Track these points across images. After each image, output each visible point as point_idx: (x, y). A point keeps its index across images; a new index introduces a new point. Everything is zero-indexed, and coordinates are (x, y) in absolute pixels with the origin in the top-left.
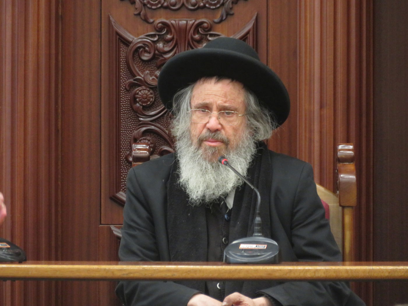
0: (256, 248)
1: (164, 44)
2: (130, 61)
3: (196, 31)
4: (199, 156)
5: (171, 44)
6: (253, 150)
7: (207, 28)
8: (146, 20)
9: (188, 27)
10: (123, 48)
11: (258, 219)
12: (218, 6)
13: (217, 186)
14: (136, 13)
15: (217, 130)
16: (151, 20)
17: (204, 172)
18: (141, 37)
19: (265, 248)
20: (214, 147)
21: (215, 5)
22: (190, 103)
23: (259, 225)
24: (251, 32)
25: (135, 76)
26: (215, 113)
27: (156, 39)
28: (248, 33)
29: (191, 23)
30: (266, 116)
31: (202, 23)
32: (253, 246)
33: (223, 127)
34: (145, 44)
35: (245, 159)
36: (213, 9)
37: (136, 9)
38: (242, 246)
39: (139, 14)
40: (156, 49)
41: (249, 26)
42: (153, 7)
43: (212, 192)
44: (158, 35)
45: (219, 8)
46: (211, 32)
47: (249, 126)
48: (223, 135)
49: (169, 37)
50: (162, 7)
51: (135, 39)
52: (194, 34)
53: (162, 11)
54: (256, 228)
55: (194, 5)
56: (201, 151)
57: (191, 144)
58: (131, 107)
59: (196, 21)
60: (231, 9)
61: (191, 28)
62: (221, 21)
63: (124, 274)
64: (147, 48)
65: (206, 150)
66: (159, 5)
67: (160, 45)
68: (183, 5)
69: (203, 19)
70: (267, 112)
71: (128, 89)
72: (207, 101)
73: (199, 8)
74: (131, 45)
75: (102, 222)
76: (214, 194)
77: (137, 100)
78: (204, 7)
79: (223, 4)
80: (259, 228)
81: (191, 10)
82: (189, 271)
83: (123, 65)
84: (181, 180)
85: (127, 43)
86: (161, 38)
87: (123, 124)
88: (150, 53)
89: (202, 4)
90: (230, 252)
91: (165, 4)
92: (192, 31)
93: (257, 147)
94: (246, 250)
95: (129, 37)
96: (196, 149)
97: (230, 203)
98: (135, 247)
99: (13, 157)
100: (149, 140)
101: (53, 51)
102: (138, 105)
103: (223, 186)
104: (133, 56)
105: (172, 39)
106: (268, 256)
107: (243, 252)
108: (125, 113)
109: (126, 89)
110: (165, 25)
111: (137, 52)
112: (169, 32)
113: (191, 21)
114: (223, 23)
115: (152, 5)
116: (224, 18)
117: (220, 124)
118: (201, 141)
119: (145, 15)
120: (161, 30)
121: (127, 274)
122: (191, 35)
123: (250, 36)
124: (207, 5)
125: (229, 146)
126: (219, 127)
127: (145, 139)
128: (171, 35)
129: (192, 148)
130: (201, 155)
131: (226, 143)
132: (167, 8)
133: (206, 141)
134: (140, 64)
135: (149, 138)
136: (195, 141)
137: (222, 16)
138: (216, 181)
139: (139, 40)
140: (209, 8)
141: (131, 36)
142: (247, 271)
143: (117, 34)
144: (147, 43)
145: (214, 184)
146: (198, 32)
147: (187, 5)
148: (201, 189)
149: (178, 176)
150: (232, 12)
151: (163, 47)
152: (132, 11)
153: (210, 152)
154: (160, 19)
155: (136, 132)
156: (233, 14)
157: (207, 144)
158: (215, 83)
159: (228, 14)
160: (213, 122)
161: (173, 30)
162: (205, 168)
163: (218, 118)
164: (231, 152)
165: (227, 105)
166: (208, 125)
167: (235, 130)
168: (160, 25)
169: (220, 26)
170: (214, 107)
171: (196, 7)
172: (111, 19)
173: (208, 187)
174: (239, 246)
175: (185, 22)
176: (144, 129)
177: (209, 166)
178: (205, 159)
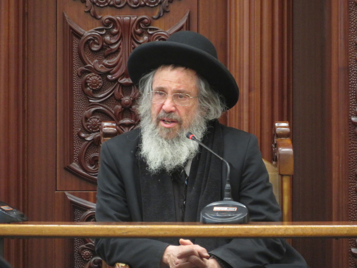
0: (228, 210)
1: (111, 37)
2: (82, 52)
3: (138, 26)
4: (156, 134)
5: (117, 37)
6: (204, 128)
7: (147, 23)
8: (95, 17)
9: (131, 22)
10: (76, 40)
11: (228, 186)
12: (157, 4)
14: (87, 10)
15: (171, 112)
16: (100, 17)
18: (90, 31)
19: (236, 210)
21: (154, 3)
23: (228, 191)
24: (185, 27)
25: (85, 64)
27: (104, 32)
28: (182, 26)
29: (133, 19)
31: (144, 19)
32: (225, 209)
34: (94, 37)
36: (152, 7)
37: (87, 7)
39: (89, 12)
40: (104, 41)
41: (183, 22)
42: (101, 6)
44: (106, 29)
45: (157, 6)
46: (151, 27)
47: (200, 108)
48: (176, 115)
49: (115, 30)
50: (109, 5)
51: (86, 32)
52: (137, 29)
53: (109, 9)
55: (136, 4)
56: (158, 130)
57: (151, 122)
58: (83, 90)
59: (138, 17)
60: (167, 7)
62: (159, 17)
64: (96, 41)
66: (107, 4)
67: (108, 38)
68: (127, 3)
69: (144, 15)
71: (80, 75)
72: (163, 86)
73: (141, 6)
74: (83, 38)
75: (58, 189)
77: (88, 84)
78: (145, 5)
79: (160, 3)
80: (229, 193)
81: (134, 8)
83: (75, 55)
84: (142, 153)
85: (79, 36)
86: (109, 32)
87: (75, 105)
88: (98, 44)
89: (143, 3)
90: (206, 214)
91: (112, 3)
92: (134, 26)
94: (220, 212)
95: (80, 30)
96: (154, 127)
97: (188, 171)
100: (98, 119)
102: (88, 88)
103: (178, 158)
104: (84, 47)
105: (117, 33)
106: (239, 217)
107: (217, 213)
108: (77, 96)
109: (78, 75)
110: (112, 21)
111: (88, 44)
112: (115, 26)
113: (133, 17)
114: (159, 20)
115: (101, 3)
116: (162, 15)
118: (158, 120)
119: (94, 13)
120: (108, 24)
122: (134, 29)
124: (147, 4)
125: (182, 126)
127: (94, 119)
128: (116, 29)
129: (151, 126)
132: (113, 6)
134: (90, 54)
135: (98, 117)
136: (154, 119)
137: (160, 13)
139: (89, 34)
140: (149, 6)
141: (83, 30)
143: (71, 28)
144: (95, 36)
145: (170, 156)
146: (140, 27)
147: (130, 4)
148: (158, 161)
151: (110, 39)
152: (83, 9)
154: (106, 16)
155: (86, 112)
156: (169, 11)
158: (171, 70)
159: (165, 12)
160: (168, 104)
161: (118, 25)
164: (184, 130)
168: (107, 20)
171: (138, 5)
172: (66, 15)
174: (213, 208)
175: (128, 18)
176: (93, 109)
177: (165, 142)
178: (161, 137)
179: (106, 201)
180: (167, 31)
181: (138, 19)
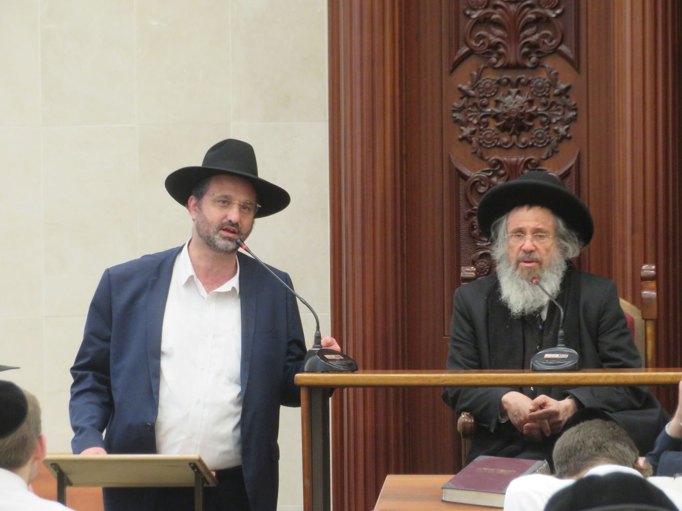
0: (559, 357)
1: (498, 178)
2: (469, 194)
3: (526, 167)
4: (517, 276)
5: (505, 178)
6: (564, 267)
7: (535, 163)
8: (482, 157)
9: (519, 163)
10: (462, 182)
11: (561, 332)
12: (545, 144)
13: (535, 301)
14: (473, 151)
15: (532, 251)
16: (486, 158)
17: (523, 289)
18: (477, 172)
19: (567, 357)
20: (530, 268)
21: (542, 143)
22: (506, 229)
23: (562, 337)
24: (574, 167)
25: (473, 207)
26: (529, 236)
27: (490, 174)
28: (571, 168)
29: (521, 159)
30: (573, 236)
31: (531, 160)
32: (557, 356)
33: (537, 249)
34: (481, 179)
35: (558, 275)
36: (540, 147)
37: (473, 148)
38: (547, 356)
39: (475, 153)
40: (491, 183)
41: (572, 162)
42: (488, 146)
43: (530, 306)
44: (493, 171)
45: (545, 146)
46: (539, 168)
47: (560, 246)
48: (536, 255)
49: (502, 172)
50: (496, 146)
51: (473, 174)
52: (524, 169)
53: (496, 150)
54: (560, 339)
55: (524, 144)
56: (518, 272)
57: (510, 266)
58: (470, 233)
59: (525, 158)
60: (556, 147)
61: (521, 163)
62: (548, 158)
63: (439, 382)
64: (483, 182)
65: (522, 270)
66: (493, 145)
67: (494, 179)
68: (514, 144)
69: (532, 156)
70: (574, 233)
71: (466, 217)
72: (521, 226)
73: (528, 146)
74: (469, 180)
75: (446, 334)
76: (532, 307)
77: (475, 227)
78: (532, 146)
79: (549, 143)
80: (562, 340)
81: (520, 148)
82: (496, 378)
83: (462, 197)
84: (503, 297)
85: (465, 178)
86: (495, 173)
87: (463, 248)
88: (485, 186)
89: (530, 143)
90: (536, 361)
91: (499, 144)
92: (522, 167)
93: (567, 264)
94: (549, 359)
95: (467, 172)
96: (513, 270)
97: (544, 315)
98: (459, 358)
99: (363, 278)
100: (485, 263)
101: (398, 186)
102: (475, 231)
103: (540, 300)
104: (471, 189)
105: (504, 174)
106: (569, 364)
107: (547, 361)
108: (465, 239)
109: (465, 218)
110: (498, 162)
111: (474, 186)
112: (502, 168)
113: (521, 157)
114: (549, 160)
115: (487, 144)
116: (550, 155)
117: (534, 246)
118: (518, 262)
119: (481, 154)
120: (495, 166)
121: (442, 381)
122: (521, 171)
123: (573, 171)
124: (535, 144)
125: (543, 266)
126: (533, 248)
127: (482, 261)
128: (504, 170)
129: (511, 269)
130: (519, 276)
131: (539, 262)
132: (500, 147)
133: (522, 261)
134: (477, 197)
135: (485, 260)
136: (513, 262)
137: (548, 154)
138: (533, 296)
139: (477, 175)
140: (537, 147)
141: (470, 172)
142: (548, 377)
143: (457, 170)
144: (483, 178)
145: (532, 299)
146: (527, 168)
147: (517, 144)
148: (521, 304)
149: (500, 294)
150: (557, 150)
151: (497, 181)
152: (469, 150)
153: (526, 272)
154: (494, 157)
155: (474, 255)
156: (557, 152)
157: (523, 264)
158: (527, 210)
159: (554, 152)
160: (528, 243)
161: (505, 166)
162: (523, 286)
163: (532, 241)
164: (545, 270)
165: (540, 227)
166: (524, 248)
167: (548, 250)
168: (494, 162)
169: (546, 161)
170: (528, 232)
171: (525, 146)
172: (452, 157)
173: (526, 302)
174: (544, 356)
175: (515, 159)
176: (481, 252)
177: (526, 284)
178: (522, 278)
179: (456, 347)
180: (556, 172)
181: (526, 159)
